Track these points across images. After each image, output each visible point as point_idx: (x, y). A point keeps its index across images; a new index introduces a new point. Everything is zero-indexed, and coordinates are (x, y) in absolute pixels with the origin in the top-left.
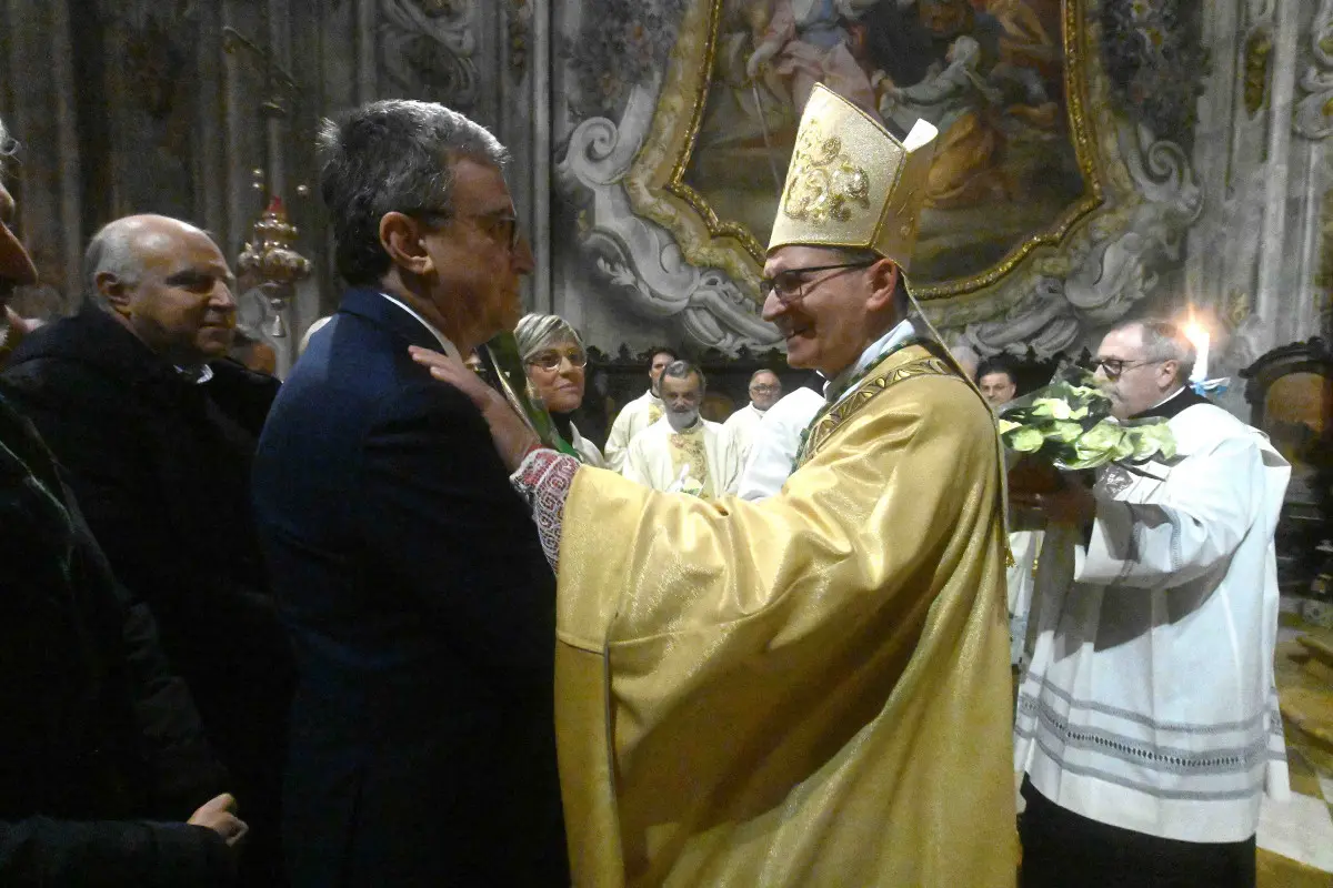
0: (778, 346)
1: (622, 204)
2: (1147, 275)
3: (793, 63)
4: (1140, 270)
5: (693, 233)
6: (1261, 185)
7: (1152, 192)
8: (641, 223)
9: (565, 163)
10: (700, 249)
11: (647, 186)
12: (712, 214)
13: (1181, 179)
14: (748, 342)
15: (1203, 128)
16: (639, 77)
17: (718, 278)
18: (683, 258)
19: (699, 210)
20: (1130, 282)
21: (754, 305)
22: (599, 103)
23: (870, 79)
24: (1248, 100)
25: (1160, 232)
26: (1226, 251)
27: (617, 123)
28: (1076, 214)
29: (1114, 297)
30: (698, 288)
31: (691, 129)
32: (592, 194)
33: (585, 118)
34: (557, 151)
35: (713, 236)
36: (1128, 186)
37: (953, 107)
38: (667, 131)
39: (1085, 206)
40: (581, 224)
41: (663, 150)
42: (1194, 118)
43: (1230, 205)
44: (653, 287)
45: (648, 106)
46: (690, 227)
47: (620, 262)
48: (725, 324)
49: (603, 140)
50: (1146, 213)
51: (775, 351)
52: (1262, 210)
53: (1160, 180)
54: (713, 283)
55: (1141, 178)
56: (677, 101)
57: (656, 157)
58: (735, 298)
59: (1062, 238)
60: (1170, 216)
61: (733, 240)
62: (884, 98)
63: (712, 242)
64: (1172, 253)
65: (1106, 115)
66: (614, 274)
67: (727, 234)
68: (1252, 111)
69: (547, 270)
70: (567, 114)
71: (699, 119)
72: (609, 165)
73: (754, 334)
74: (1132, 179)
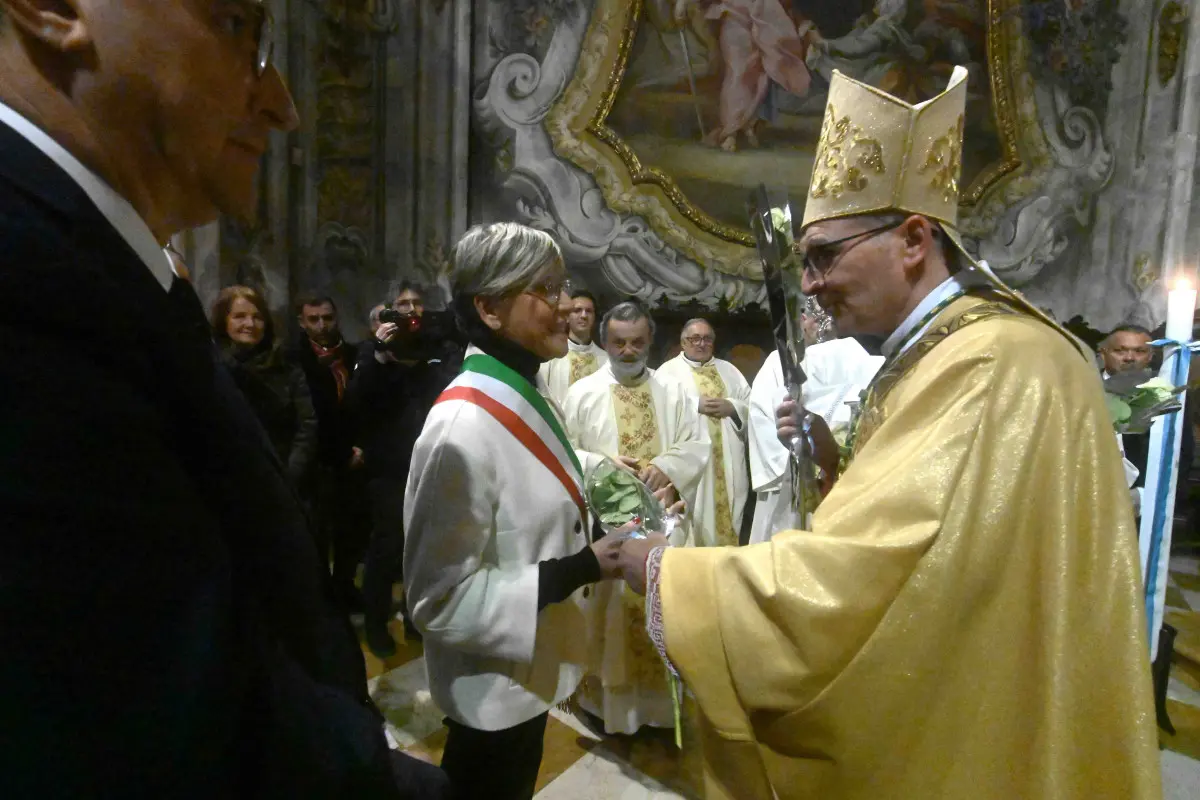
0: (698, 297)
1: (543, 144)
2: (1058, 239)
3: (722, 8)
4: (1050, 234)
5: (615, 178)
6: (1170, 154)
7: (1065, 156)
8: (562, 165)
9: (485, 101)
10: (621, 194)
11: (569, 127)
12: (635, 159)
13: (1093, 146)
14: (668, 291)
15: (1115, 97)
16: (565, 12)
17: (637, 225)
18: (603, 204)
19: (621, 155)
20: (1042, 245)
21: (675, 256)
22: (521, 39)
23: (797, 26)
24: (1161, 70)
25: (1070, 195)
26: (1133, 217)
27: (540, 60)
28: (992, 176)
29: (1025, 260)
30: (619, 236)
31: (616, 73)
32: (513, 132)
33: (507, 54)
34: (478, 87)
35: (636, 183)
36: (1043, 149)
37: (881, 62)
38: (592, 71)
39: (1002, 168)
40: (501, 164)
41: (587, 92)
42: (1109, 86)
43: (1141, 173)
44: (574, 233)
45: (572, 48)
46: (612, 171)
47: (541, 206)
48: (644, 272)
49: (525, 77)
50: (1059, 177)
51: (694, 299)
52: (1170, 180)
53: (1073, 145)
54: (634, 230)
55: (1055, 141)
56: (601, 40)
57: (579, 98)
58: (656, 246)
59: (979, 198)
60: (1080, 182)
61: (656, 187)
62: (811, 48)
63: (634, 188)
64: (1082, 217)
65: (1025, 79)
66: (534, 218)
67: (650, 180)
68: (1164, 81)
69: (464, 210)
70: (488, 50)
71: (624, 60)
72: (530, 105)
73: (676, 286)
74: (1048, 145)
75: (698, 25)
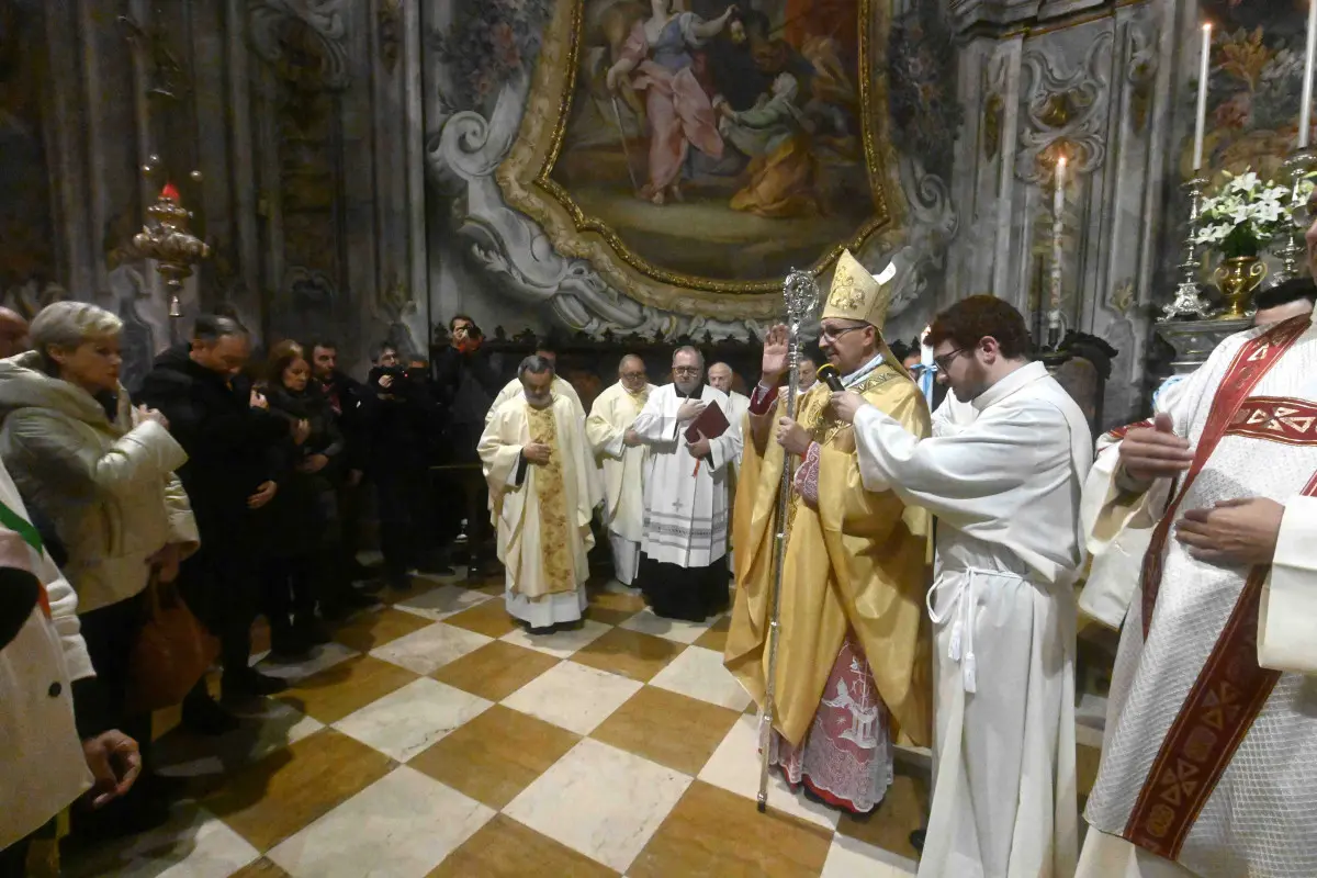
0: (638, 330)
1: (495, 196)
2: (920, 281)
3: (648, 80)
4: (914, 276)
5: (561, 226)
6: (995, 215)
7: (924, 214)
8: (511, 212)
9: (436, 154)
10: (567, 241)
11: (517, 180)
12: (578, 210)
13: (943, 205)
14: (612, 326)
15: (958, 166)
16: (508, 76)
17: (583, 268)
18: (552, 248)
19: (566, 206)
20: (908, 284)
21: (616, 294)
22: (469, 97)
23: (711, 98)
24: (987, 147)
25: (927, 246)
26: (973, 262)
27: (488, 119)
28: (869, 229)
29: (897, 297)
30: (567, 277)
31: (557, 132)
32: (466, 182)
33: (456, 112)
34: (430, 140)
35: (579, 231)
36: (906, 208)
37: (779, 132)
38: (536, 129)
39: (877, 222)
40: (456, 212)
41: (532, 148)
42: (951, 158)
43: (975, 228)
44: (526, 274)
45: (517, 108)
46: (558, 221)
47: (493, 249)
48: (592, 310)
49: (474, 133)
50: (918, 231)
51: (635, 333)
52: (995, 233)
53: (928, 205)
54: (581, 272)
55: (915, 202)
56: (543, 104)
57: (525, 154)
58: (600, 286)
59: (859, 247)
60: (936, 234)
61: (596, 234)
62: (723, 119)
63: (578, 236)
64: (937, 263)
65: (891, 149)
66: (488, 260)
67: (590, 229)
68: (990, 157)
69: (423, 255)
70: (438, 106)
71: (564, 122)
72: (480, 158)
73: (618, 321)
74: (910, 204)
75: (627, 93)
